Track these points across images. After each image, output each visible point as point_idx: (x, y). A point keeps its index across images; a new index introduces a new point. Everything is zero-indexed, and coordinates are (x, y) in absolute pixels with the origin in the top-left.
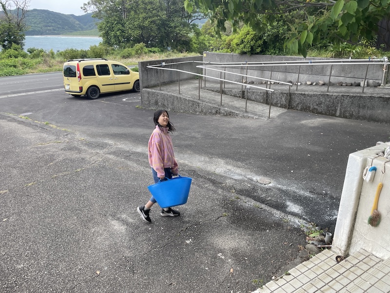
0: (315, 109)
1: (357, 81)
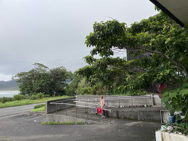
0: (129, 118)
1: (143, 105)
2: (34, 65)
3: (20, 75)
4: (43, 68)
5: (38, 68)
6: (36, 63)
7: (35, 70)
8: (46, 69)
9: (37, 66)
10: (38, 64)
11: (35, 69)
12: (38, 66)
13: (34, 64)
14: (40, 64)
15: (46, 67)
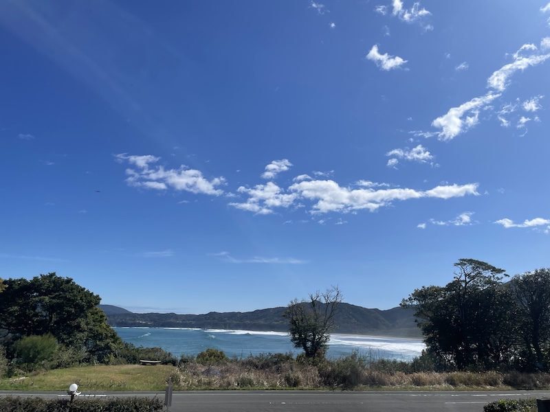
2: (459, 266)
3: (421, 295)
4: (487, 274)
5: (472, 274)
6: (465, 260)
7: (463, 281)
8: (499, 275)
9: (469, 269)
10: (471, 261)
11: (463, 278)
12: (471, 266)
13: (458, 262)
14: (477, 261)
15: (500, 271)
